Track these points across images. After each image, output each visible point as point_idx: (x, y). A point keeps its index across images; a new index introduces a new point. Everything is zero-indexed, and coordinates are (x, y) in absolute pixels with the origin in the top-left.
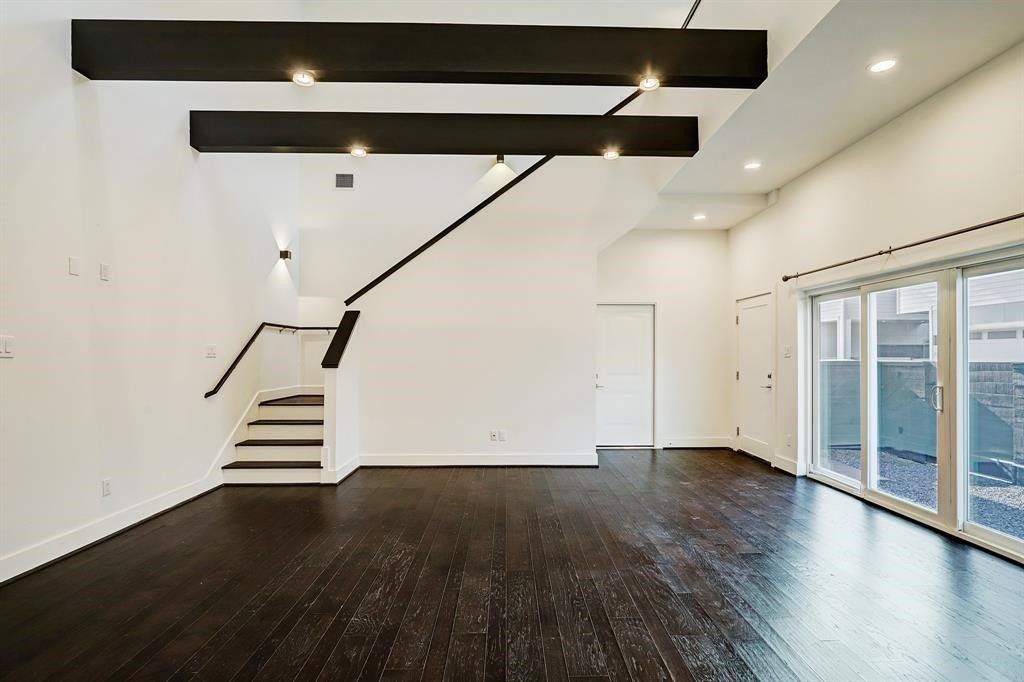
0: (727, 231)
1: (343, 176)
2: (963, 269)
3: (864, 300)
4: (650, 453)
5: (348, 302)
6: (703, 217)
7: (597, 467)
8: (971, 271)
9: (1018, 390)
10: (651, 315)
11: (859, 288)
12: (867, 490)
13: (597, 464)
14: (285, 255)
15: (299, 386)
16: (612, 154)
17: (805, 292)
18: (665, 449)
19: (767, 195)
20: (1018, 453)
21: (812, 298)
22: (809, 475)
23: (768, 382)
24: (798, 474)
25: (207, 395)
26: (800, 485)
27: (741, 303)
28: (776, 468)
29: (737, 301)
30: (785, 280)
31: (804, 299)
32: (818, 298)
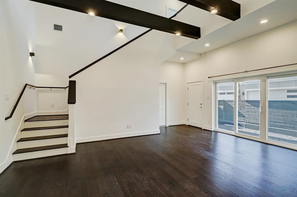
0: (184, 63)
1: (57, 25)
2: (268, 77)
3: (236, 84)
4: (165, 128)
5: (70, 77)
6: (183, 58)
7: (160, 134)
8: (270, 78)
9: (246, 106)
10: (165, 86)
11: (234, 81)
12: (236, 133)
13: (160, 133)
14: (32, 54)
15: (36, 112)
16: (178, 34)
17: (214, 81)
18: (169, 126)
19: (201, 54)
20: (246, 121)
21: (215, 83)
22: (215, 130)
23: (201, 106)
24: (212, 131)
25: (6, 119)
26: (213, 133)
27: (189, 84)
28: (204, 129)
29: (188, 83)
30: (209, 78)
31: (214, 83)
32: (217, 83)
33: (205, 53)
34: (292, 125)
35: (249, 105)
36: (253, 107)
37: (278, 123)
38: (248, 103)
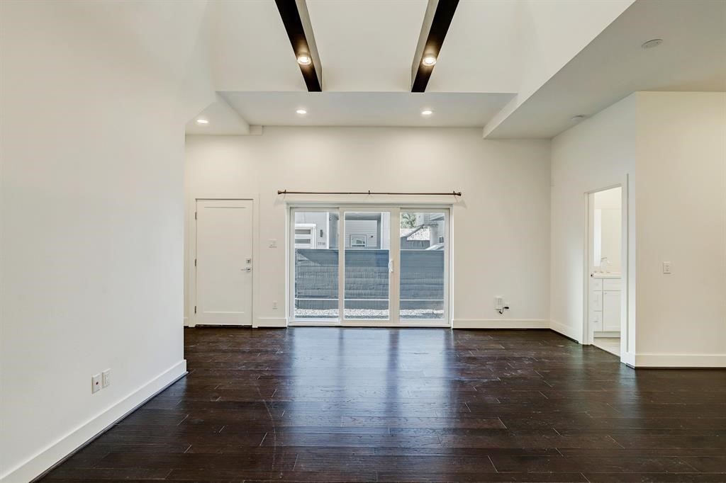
3: (343, 216)
11: (338, 208)
17: (288, 204)
19: (251, 126)
21: (291, 208)
23: (249, 266)
24: (287, 326)
27: (199, 202)
28: (260, 328)
29: (197, 199)
30: (279, 193)
31: (287, 208)
32: (294, 210)
33: (263, 126)
34: (373, 291)
35: (306, 259)
36: (312, 264)
37: (354, 289)
38: (302, 254)
